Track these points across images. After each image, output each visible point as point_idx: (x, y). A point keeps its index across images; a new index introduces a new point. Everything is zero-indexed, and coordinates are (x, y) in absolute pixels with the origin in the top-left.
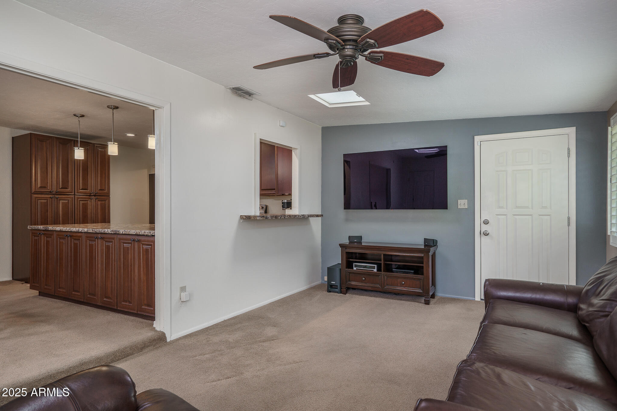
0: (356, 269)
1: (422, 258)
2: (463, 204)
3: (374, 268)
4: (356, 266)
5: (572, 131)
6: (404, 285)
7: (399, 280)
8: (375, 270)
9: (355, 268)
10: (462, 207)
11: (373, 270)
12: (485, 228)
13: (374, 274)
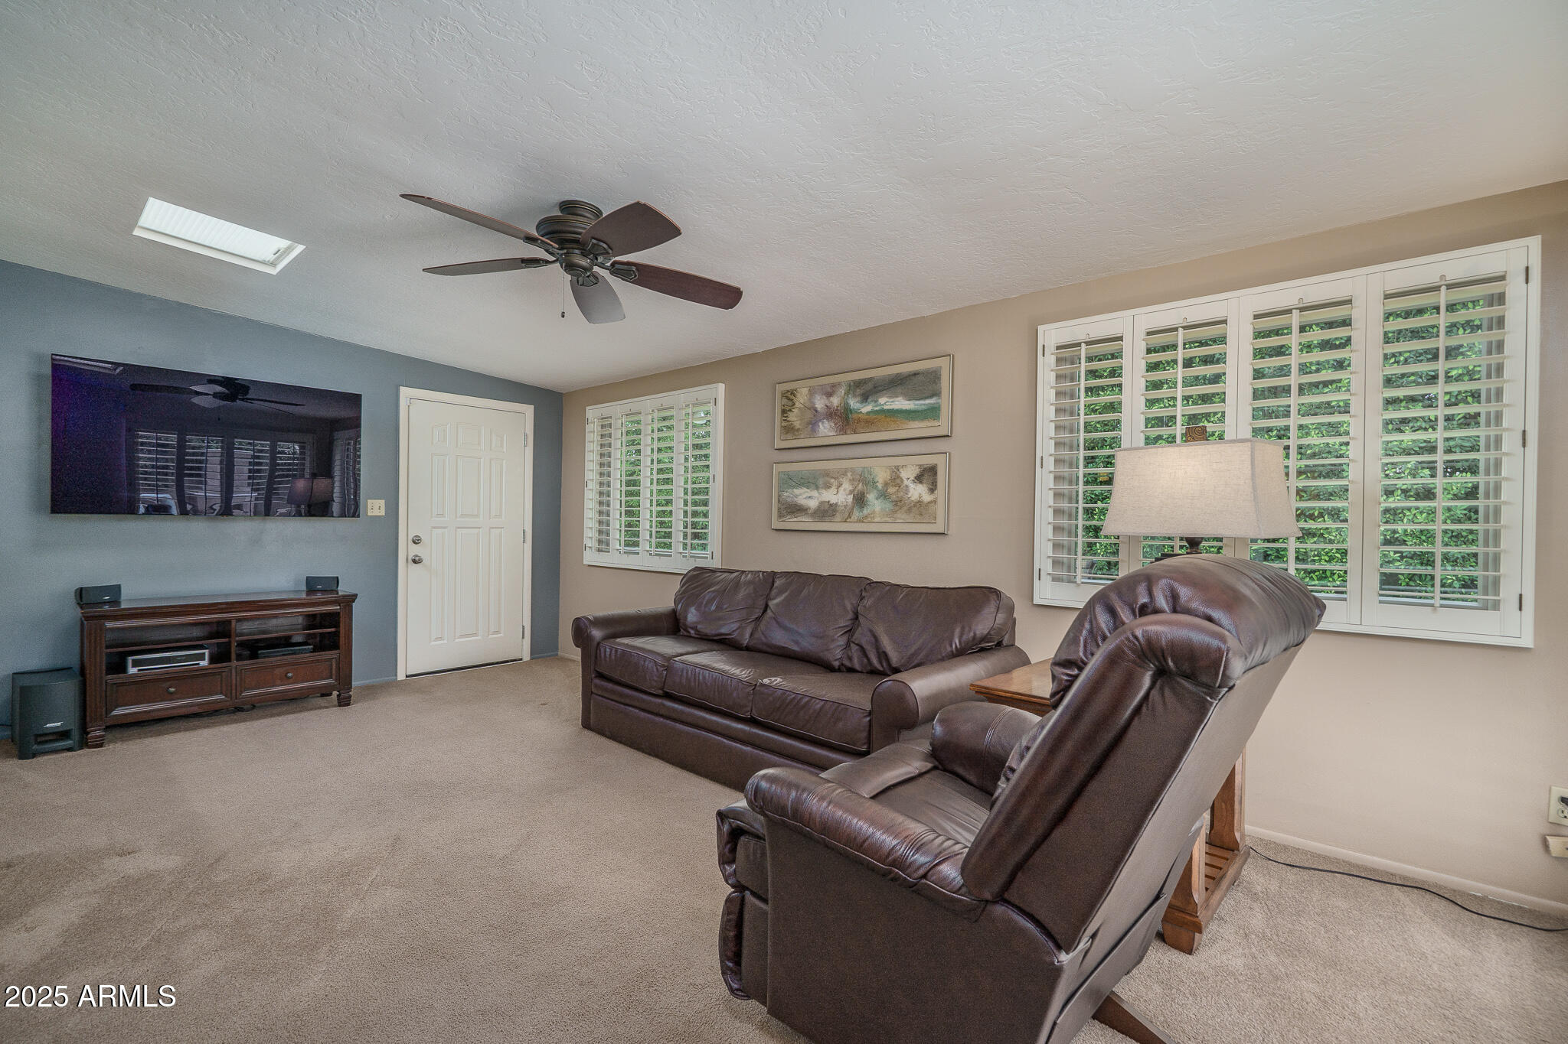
0: (139, 670)
1: (338, 614)
2: (375, 507)
3: (201, 657)
4: (135, 664)
5: (529, 410)
6: (291, 680)
7: (278, 671)
8: (204, 663)
9: (132, 670)
10: (376, 513)
11: (198, 664)
12: (415, 550)
13: (202, 673)
